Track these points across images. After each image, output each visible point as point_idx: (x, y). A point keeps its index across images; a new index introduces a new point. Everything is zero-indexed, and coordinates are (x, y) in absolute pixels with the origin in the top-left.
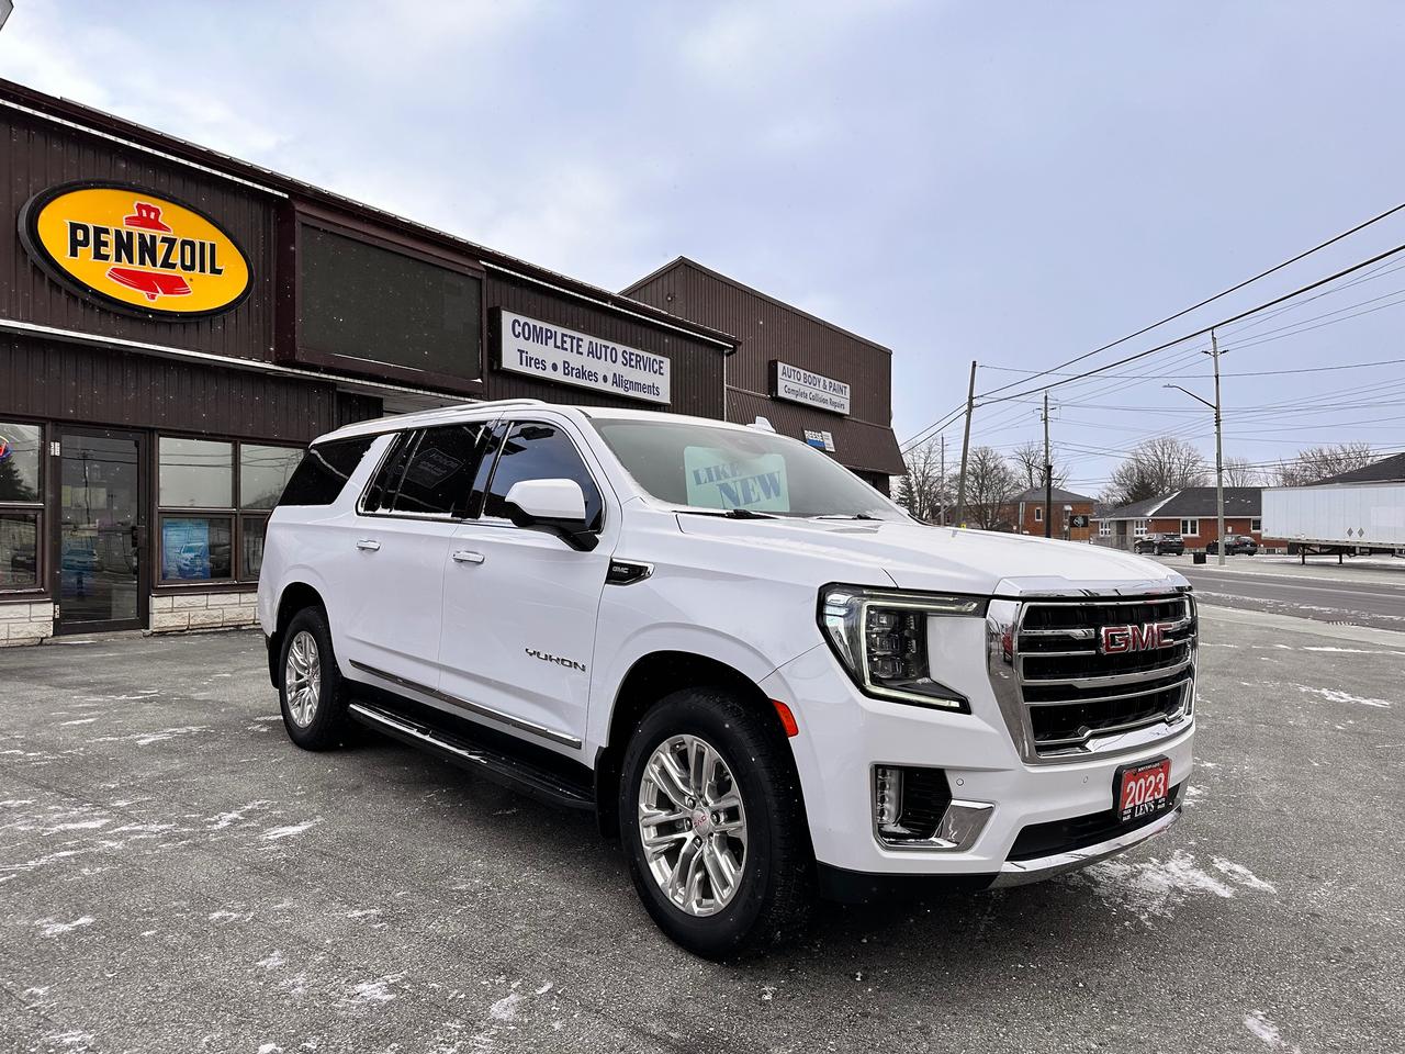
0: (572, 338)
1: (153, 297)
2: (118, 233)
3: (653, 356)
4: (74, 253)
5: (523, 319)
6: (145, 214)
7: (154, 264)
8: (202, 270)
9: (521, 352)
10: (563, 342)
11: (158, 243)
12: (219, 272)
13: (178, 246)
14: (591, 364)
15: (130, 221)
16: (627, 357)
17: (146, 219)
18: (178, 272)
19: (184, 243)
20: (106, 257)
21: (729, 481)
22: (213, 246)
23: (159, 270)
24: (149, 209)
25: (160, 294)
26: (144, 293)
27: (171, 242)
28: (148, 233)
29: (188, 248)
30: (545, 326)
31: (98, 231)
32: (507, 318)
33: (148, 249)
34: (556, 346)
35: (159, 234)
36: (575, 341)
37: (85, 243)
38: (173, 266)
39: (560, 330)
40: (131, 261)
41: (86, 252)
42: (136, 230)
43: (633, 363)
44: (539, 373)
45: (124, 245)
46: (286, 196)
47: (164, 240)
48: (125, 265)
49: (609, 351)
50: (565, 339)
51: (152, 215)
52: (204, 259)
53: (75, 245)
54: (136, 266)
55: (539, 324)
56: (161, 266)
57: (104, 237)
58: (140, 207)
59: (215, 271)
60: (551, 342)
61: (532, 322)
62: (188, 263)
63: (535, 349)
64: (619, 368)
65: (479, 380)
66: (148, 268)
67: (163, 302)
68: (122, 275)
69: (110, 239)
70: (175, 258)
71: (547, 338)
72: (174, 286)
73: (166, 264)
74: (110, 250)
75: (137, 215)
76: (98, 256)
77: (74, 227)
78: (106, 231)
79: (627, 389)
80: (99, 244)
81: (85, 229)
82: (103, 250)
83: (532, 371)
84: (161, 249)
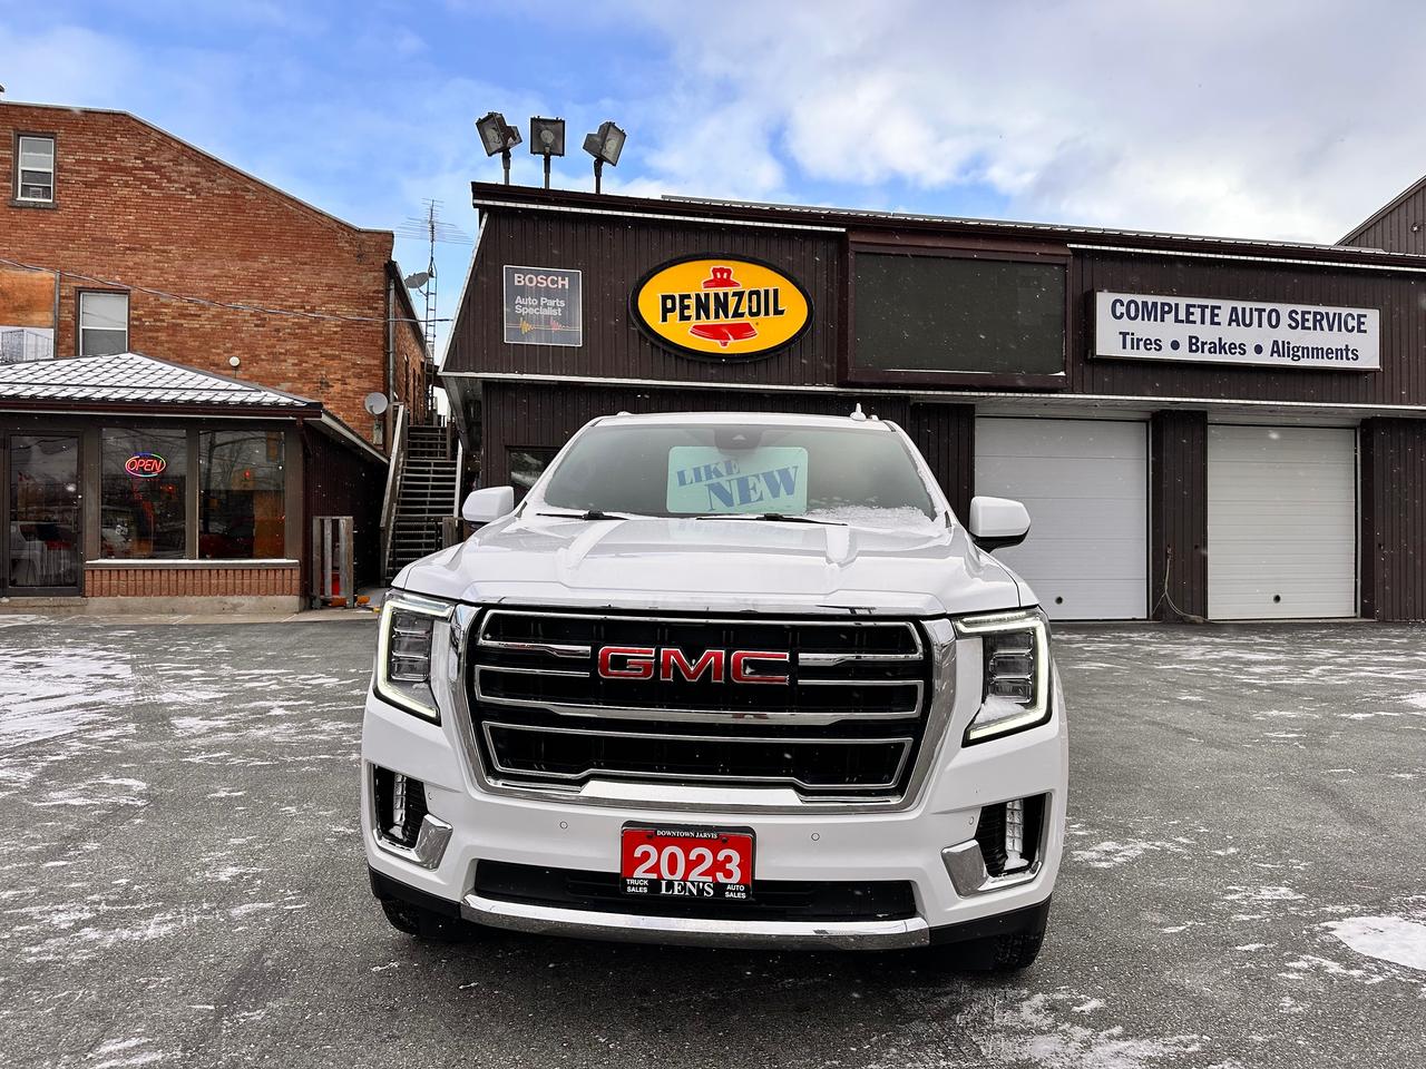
0: (1203, 308)
1: (725, 344)
2: (698, 296)
3: (1344, 311)
4: (664, 319)
5: (1126, 298)
6: (719, 276)
7: (727, 317)
8: (767, 313)
9: (1124, 335)
10: (1189, 314)
11: (730, 298)
12: (782, 312)
13: (746, 297)
14: (1233, 334)
15: (708, 284)
16: (1299, 318)
17: (722, 279)
18: (747, 319)
19: (751, 293)
20: (689, 318)
21: (723, 481)
22: (776, 291)
23: (731, 321)
24: (722, 271)
25: (732, 341)
26: (718, 341)
27: (740, 295)
28: (721, 291)
29: (754, 297)
30: (1160, 299)
31: (683, 297)
32: (1104, 300)
33: (722, 305)
34: (1177, 320)
35: (730, 290)
36: (1208, 312)
37: (673, 310)
38: (742, 315)
39: (1183, 302)
40: (708, 317)
41: (674, 317)
42: (712, 291)
43: (1309, 324)
44: (1153, 355)
45: (702, 306)
46: (844, 230)
47: (735, 294)
48: (703, 321)
49: (1265, 315)
50: (1192, 310)
51: (725, 276)
52: (768, 303)
53: (665, 311)
54: (712, 321)
55: (1150, 299)
56: (733, 317)
57: (686, 302)
58: (715, 271)
59: (778, 312)
60: (1170, 317)
61: (1139, 299)
62: (754, 310)
63: (1143, 328)
64: (1284, 333)
65: (1062, 374)
66: (722, 320)
67: (735, 346)
68: (701, 330)
69: (692, 302)
70: (744, 308)
71: (1163, 313)
72: (742, 331)
73: (737, 314)
74: (692, 312)
75: (712, 277)
76: (683, 318)
77: (665, 298)
78: (688, 297)
79: (1295, 357)
80: (684, 307)
81: (672, 298)
82: (687, 313)
83: (1142, 354)
84: (732, 302)
